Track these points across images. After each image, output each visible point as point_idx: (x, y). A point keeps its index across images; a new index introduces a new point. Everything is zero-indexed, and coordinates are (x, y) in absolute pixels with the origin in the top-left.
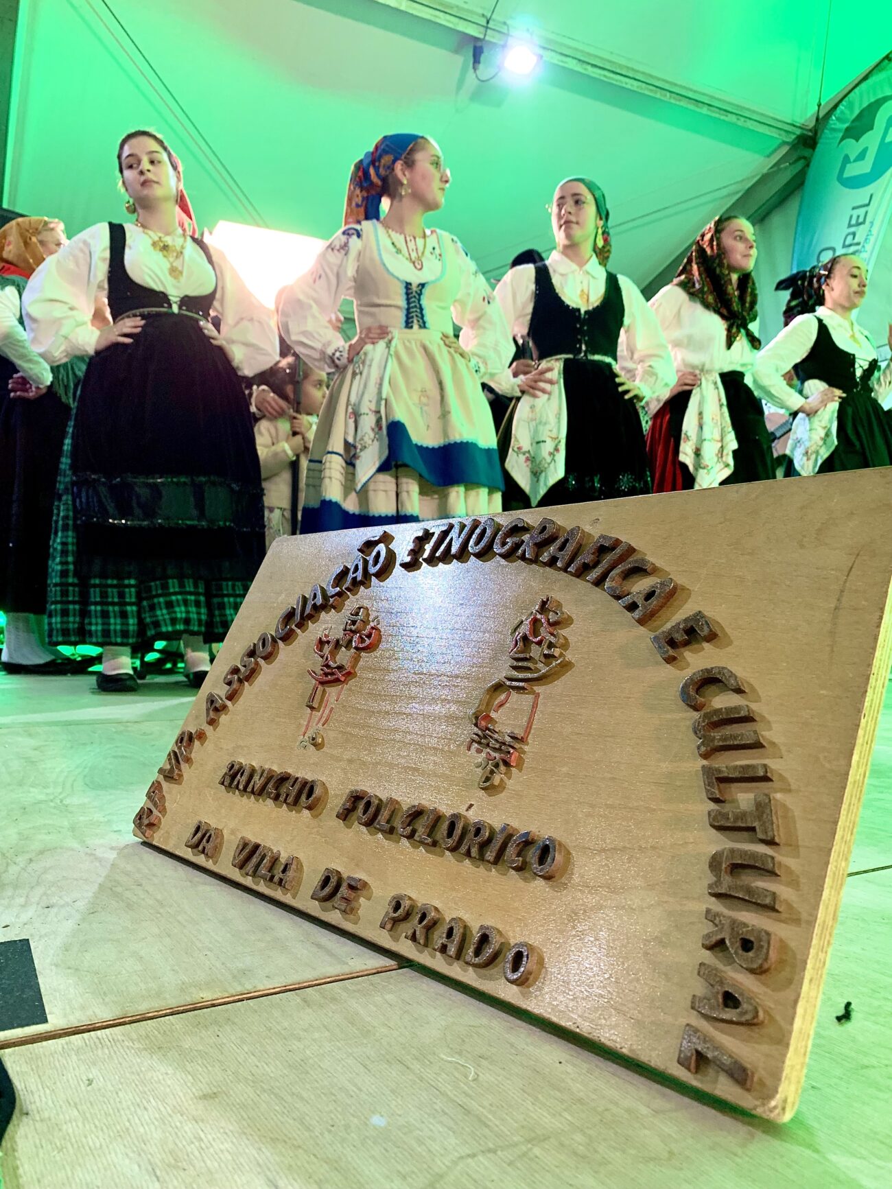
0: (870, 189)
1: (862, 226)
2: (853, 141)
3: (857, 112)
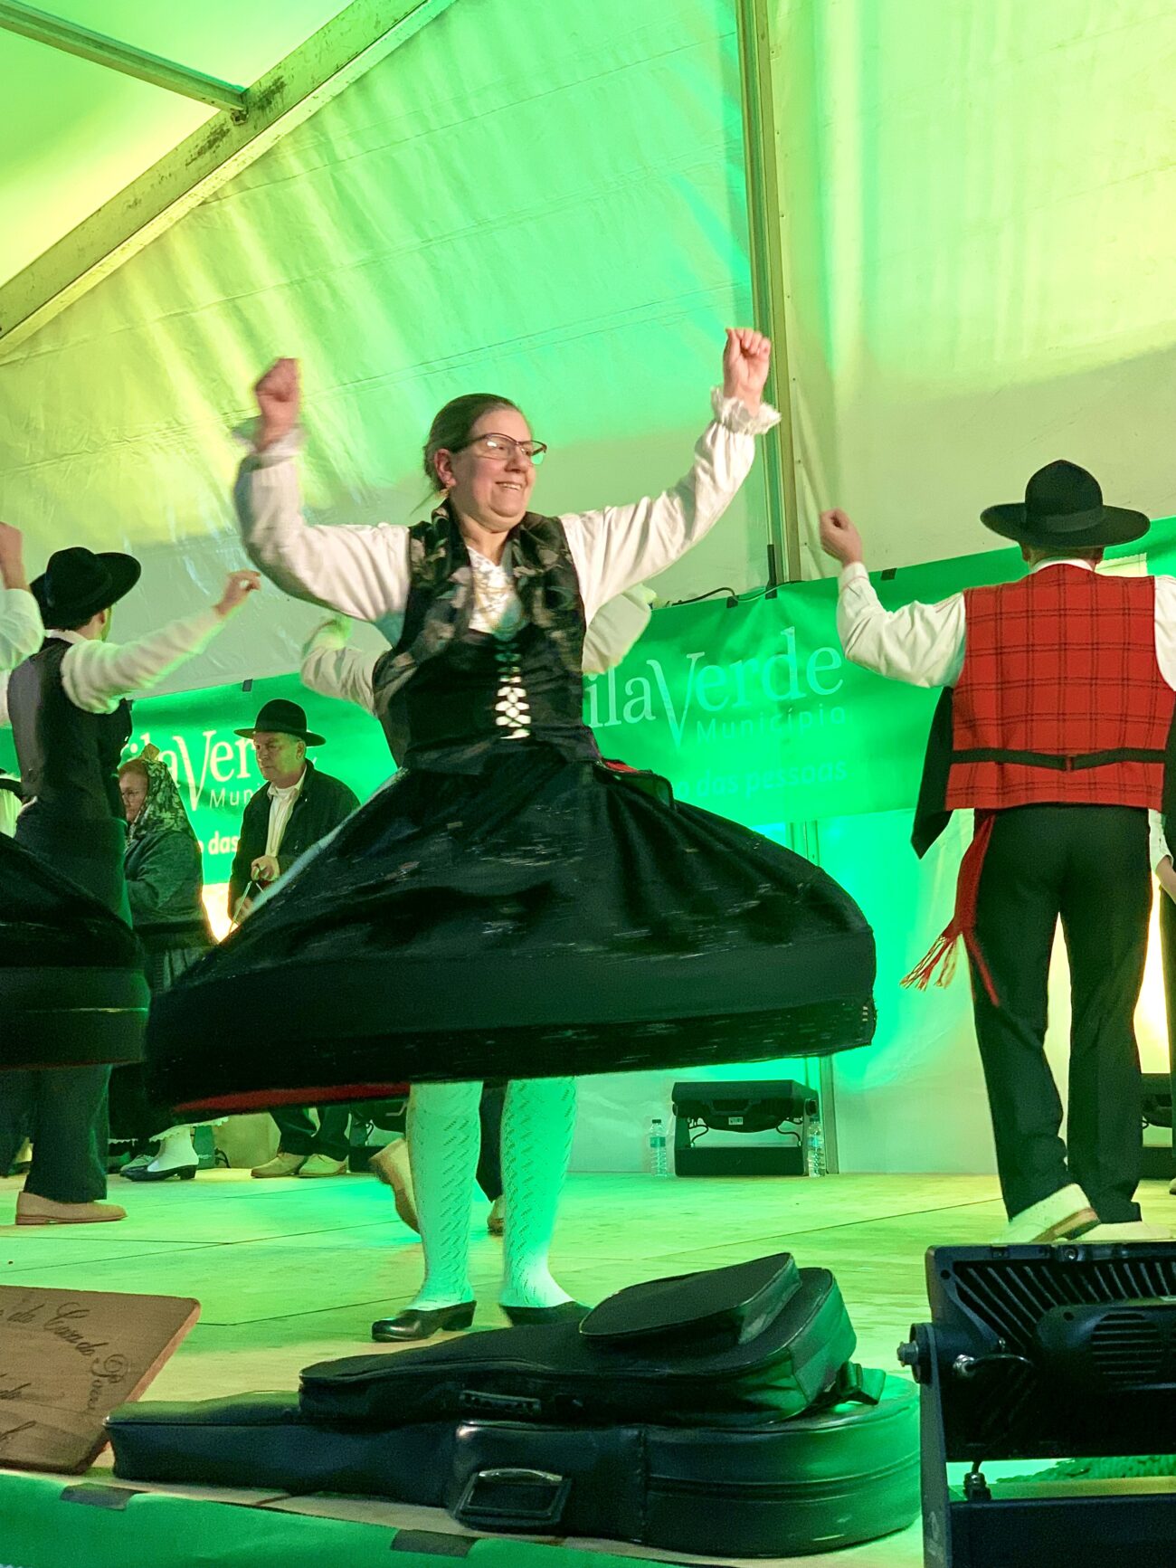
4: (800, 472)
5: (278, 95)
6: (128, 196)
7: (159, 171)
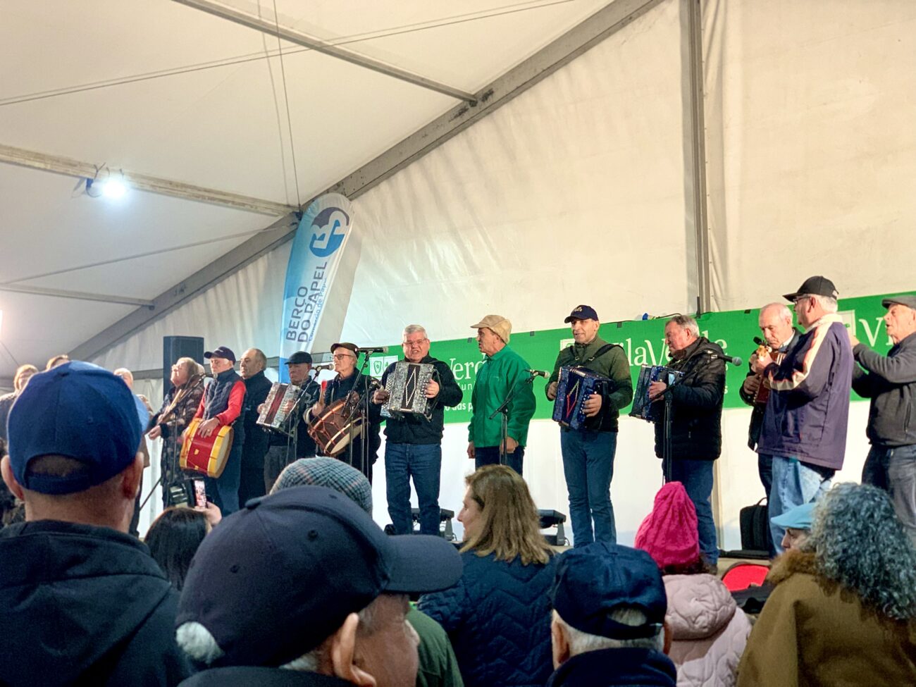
0: (325, 259)
1: (321, 280)
2: (318, 227)
3: (320, 211)
4: (711, 267)
5: (490, 97)
6: (422, 132)
7: (436, 124)
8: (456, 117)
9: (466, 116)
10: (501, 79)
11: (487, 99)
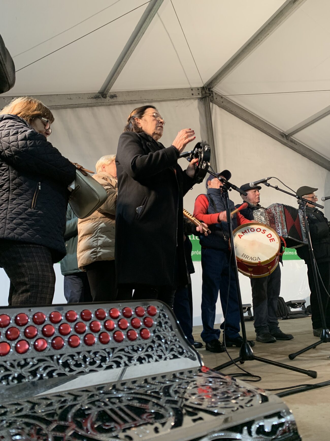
5: (115, 98)
6: (69, 96)
7: (79, 96)
8: (92, 98)
9: (99, 100)
10: (122, 93)
11: (113, 98)
